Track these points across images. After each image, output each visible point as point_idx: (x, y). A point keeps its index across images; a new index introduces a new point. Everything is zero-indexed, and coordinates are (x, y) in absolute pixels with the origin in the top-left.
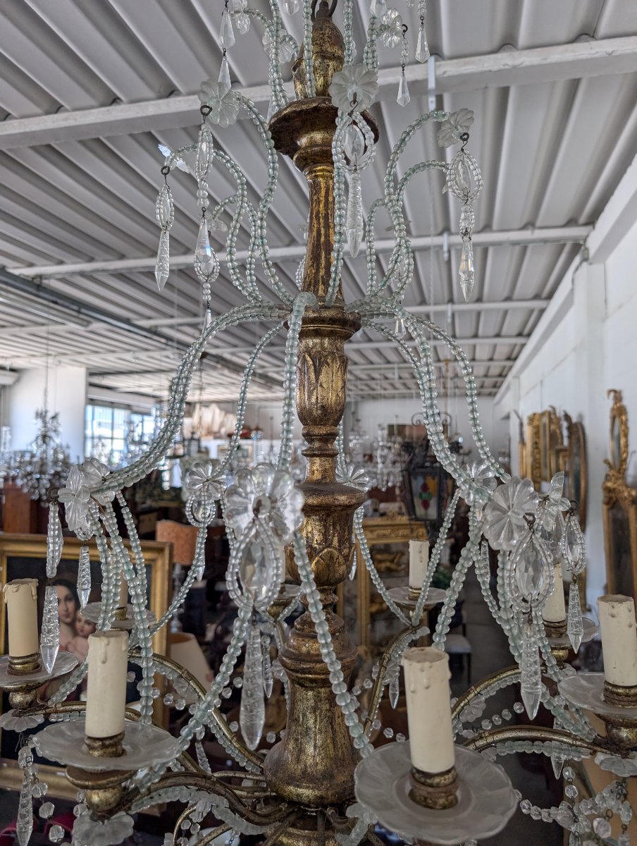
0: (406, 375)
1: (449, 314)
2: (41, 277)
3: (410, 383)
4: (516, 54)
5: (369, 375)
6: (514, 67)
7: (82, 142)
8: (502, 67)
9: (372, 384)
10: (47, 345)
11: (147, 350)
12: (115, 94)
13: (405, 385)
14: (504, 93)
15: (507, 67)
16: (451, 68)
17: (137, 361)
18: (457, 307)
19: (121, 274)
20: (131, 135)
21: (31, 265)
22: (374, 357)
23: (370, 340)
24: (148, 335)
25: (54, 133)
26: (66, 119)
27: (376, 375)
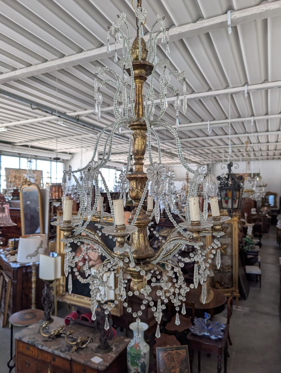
0: (235, 150)
1: (252, 121)
2: (78, 116)
3: (238, 154)
4: (268, 4)
5: (218, 151)
6: (267, 10)
7: (91, 63)
8: (261, 11)
9: (220, 154)
10: (82, 143)
11: (121, 144)
12: (102, 43)
13: (236, 155)
14: (265, 21)
15: (264, 11)
16: (237, 15)
17: (118, 149)
18: (256, 118)
19: (109, 113)
20: (109, 58)
21: (75, 111)
22: (219, 142)
23: (217, 135)
24: (121, 137)
25: (80, 60)
26: (85, 55)
27: (222, 151)
